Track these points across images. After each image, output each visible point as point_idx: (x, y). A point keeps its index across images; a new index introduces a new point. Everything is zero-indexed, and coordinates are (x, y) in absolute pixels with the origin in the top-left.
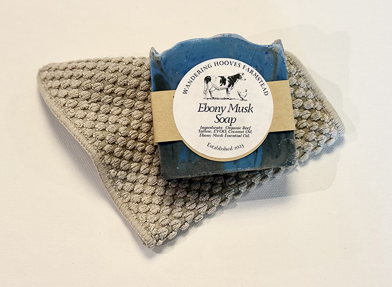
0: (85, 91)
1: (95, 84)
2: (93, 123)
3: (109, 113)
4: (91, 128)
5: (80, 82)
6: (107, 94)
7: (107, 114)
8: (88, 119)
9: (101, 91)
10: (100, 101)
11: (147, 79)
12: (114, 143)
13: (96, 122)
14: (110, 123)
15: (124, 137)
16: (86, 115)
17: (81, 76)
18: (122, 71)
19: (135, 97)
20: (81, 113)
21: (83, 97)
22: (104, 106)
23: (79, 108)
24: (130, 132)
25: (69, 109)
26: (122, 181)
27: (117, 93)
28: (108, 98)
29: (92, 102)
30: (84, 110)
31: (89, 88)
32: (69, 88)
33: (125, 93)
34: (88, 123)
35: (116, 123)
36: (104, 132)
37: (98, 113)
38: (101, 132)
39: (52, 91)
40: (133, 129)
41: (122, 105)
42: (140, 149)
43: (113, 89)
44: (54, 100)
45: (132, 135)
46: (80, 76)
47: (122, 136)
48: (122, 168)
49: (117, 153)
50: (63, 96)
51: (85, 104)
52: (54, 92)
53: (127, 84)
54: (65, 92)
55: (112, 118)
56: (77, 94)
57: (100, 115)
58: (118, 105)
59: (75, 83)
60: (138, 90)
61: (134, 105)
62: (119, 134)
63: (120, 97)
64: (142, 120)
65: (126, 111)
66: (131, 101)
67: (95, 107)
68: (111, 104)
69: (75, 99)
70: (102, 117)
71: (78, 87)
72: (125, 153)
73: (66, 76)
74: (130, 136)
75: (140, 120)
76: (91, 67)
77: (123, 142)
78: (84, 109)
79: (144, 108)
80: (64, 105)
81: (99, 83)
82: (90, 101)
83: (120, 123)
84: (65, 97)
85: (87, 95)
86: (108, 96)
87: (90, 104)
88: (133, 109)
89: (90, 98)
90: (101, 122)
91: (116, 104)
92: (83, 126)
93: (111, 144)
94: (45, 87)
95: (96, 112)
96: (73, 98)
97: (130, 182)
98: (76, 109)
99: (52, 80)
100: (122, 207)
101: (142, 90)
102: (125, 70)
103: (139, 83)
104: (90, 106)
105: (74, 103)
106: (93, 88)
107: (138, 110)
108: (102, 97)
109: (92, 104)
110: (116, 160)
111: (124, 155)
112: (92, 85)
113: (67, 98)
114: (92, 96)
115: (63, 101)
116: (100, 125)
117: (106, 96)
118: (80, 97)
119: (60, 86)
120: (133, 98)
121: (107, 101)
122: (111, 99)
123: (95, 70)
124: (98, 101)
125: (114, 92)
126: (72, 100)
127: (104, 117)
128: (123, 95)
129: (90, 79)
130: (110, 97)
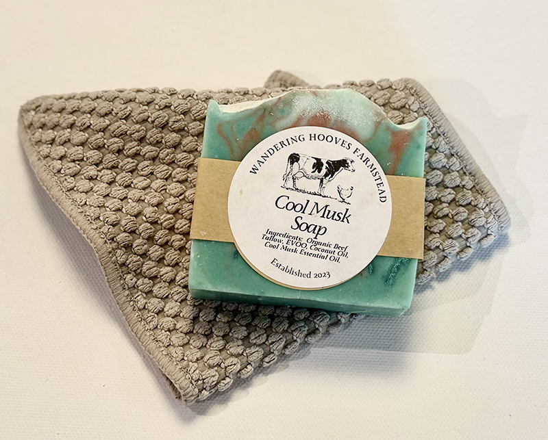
0: (94, 151)
1: (111, 140)
2: (101, 199)
3: (130, 186)
4: (99, 207)
5: (87, 135)
6: (128, 157)
7: (126, 187)
8: (95, 194)
9: (119, 151)
10: (117, 167)
11: (194, 134)
12: (134, 232)
13: (108, 198)
14: (130, 201)
15: (152, 223)
16: (92, 188)
17: (89, 127)
18: (153, 122)
19: (174, 162)
20: (84, 184)
21: (91, 160)
22: (123, 174)
23: (83, 177)
24: (162, 217)
25: (66, 177)
26: (145, 296)
27: (145, 155)
28: (129, 163)
29: (104, 168)
30: (89, 179)
31: (99, 147)
32: (68, 145)
33: (158, 156)
34: (94, 199)
35: (139, 200)
36: (120, 213)
37: (112, 186)
38: (114, 213)
39: (41, 148)
40: (168, 213)
41: (152, 173)
42: (177, 244)
43: (138, 148)
44: (44, 162)
45: (165, 221)
46: (86, 126)
47: (147, 222)
48: (145, 272)
49: (138, 247)
50: (58, 157)
51: (92, 171)
52: (45, 149)
53: (161, 142)
54: (61, 150)
55: (134, 194)
56: (81, 156)
57: (115, 188)
58: (145, 173)
59: (79, 136)
60: (178, 151)
61: (171, 174)
62: (144, 218)
63: (149, 162)
64: (183, 199)
65: (157, 184)
66: (166, 167)
67: (107, 175)
68: (135, 173)
69: (77, 162)
70: (118, 191)
71: (82, 144)
72: (152, 250)
73: (64, 125)
74: (161, 224)
75: (181, 198)
76: (103, 111)
77: (148, 231)
78: (91, 179)
79: (186, 180)
80: (59, 171)
81: (117, 139)
82: (101, 167)
83: (146, 201)
84: (61, 158)
85: (96, 157)
86: (129, 159)
87: (100, 171)
88: (169, 181)
89: (101, 162)
90: (115, 198)
91: (142, 173)
92: (86, 204)
93: (129, 233)
94: (30, 139)
95: (110, 183)
96: (74, 161)
97: (158, 298)
98: (77, 178)
99: (41, 128)
101: (185, 151)
102: (160, 120)
103: (181, 140)
104: (100, 174)
105: (75, 168)
106: (106, 146)
107: (178, 181)
108: (120, 161)
109: (102, 171)
110: (135, 259)
111: (150, 253)
112: (105, 141)
113: (65, 161)
114: (105, 158)
115: (58, 164)
116: (112, 203)
117: (126, 160)
118: (85, 159)
119: (53, 140)
120: (170, 163)
121: (128, 167)
122: (134, 164)
123: (110, 116)
124: (113, 167)
125: (139, 154)
126: (73, 164)
127: (121, 191)
128: (154, 159)
129: (102, 132)
130: (132, 161)
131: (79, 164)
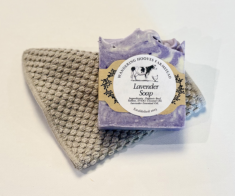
2: (47, 89)
3: (59, 84)
4: (46, 93)
5: (44, 64)
6: (59, 72)
7: (57, 85)
8: (45, 87)
9: (55, 70)
10: (54, 76)
11: (84, 64)
12: (58, 103)
13: (50, 89)
14: (58, 91)
16: (45, 84)
18: (69, 59)
19: (76, 75)
20: (42, 83)
22: (56, 79)
23: (41, 80)
25: (36, 80)
26: (63, 127)
28: (59, 75)
29: (50, 76)
31: (48, 68)
32: (38, 67)
34: (45, 89)
35: (62, 91)
36: (54, 95)
37: (52, 84)
38: (51, 96)
40: (72, 96)
41: (67, 79)
42: (75, 108)
43: (62, 69)
44: (29, 73)
45: (70, 99)
46: (44, 61)
47: (64, 99)
49: (60, 109)
50: (33, 72)
51: (45, 77)
52: (29, 69)
53: (71, 67)
54: (35, 69)
55: (60, 88)
56: (41, 71)
58: (65, 79)
59: (41, 64)
60: (78, 71)
61: (74, 80)
63: (66, 75)
65: (69, 84)
66: (73, 77)
67: (51, 79)
68: (61, 79)
69: (40, 74)
70: (54, 86)
71: (42, 67)
73: (37, 60)
75: (77, 90)
76: (51, 55)
77: (64, 103)
78: (44, 81)
79: (80, 83)
80: (33, 77)
81: (55, 65)
82: (48, 76)
83: (64, 91)
86: (59, 73)
88: (74, 83)
89: (48, 74)
90: (53, 89)
91: (63, 79)
92: (41, 91)
93: (56, 103)
95: (51, 83)
96: (39, 73)
97: (68, 128)
98: (39, 80)
99: (30, 60)
100: (62, 143)
101: (80, 71)
102: (71, 58)
103: (79, 67)
104: (48, 79)
105: (39, 76)
107: (76, 83)
108: (56, 74)
111: (64, 111)
112: (51, 66)
113: (36, 73)
114: (50, 73)
115: (33, 74)
116: (51, 91)
117: (58, 73)
118: (43, 72)
119: (33, 65)
120: (74, 75)
121: (58, 76)
122: (61, 75)
123: (53, 57)
124: (53, 76)
125: (63, 71)
126: (38, 75)
127: (55, 86)
128: (68, 73)
129: (50, 62)
130: (60, 74)
131: (40, 75)
